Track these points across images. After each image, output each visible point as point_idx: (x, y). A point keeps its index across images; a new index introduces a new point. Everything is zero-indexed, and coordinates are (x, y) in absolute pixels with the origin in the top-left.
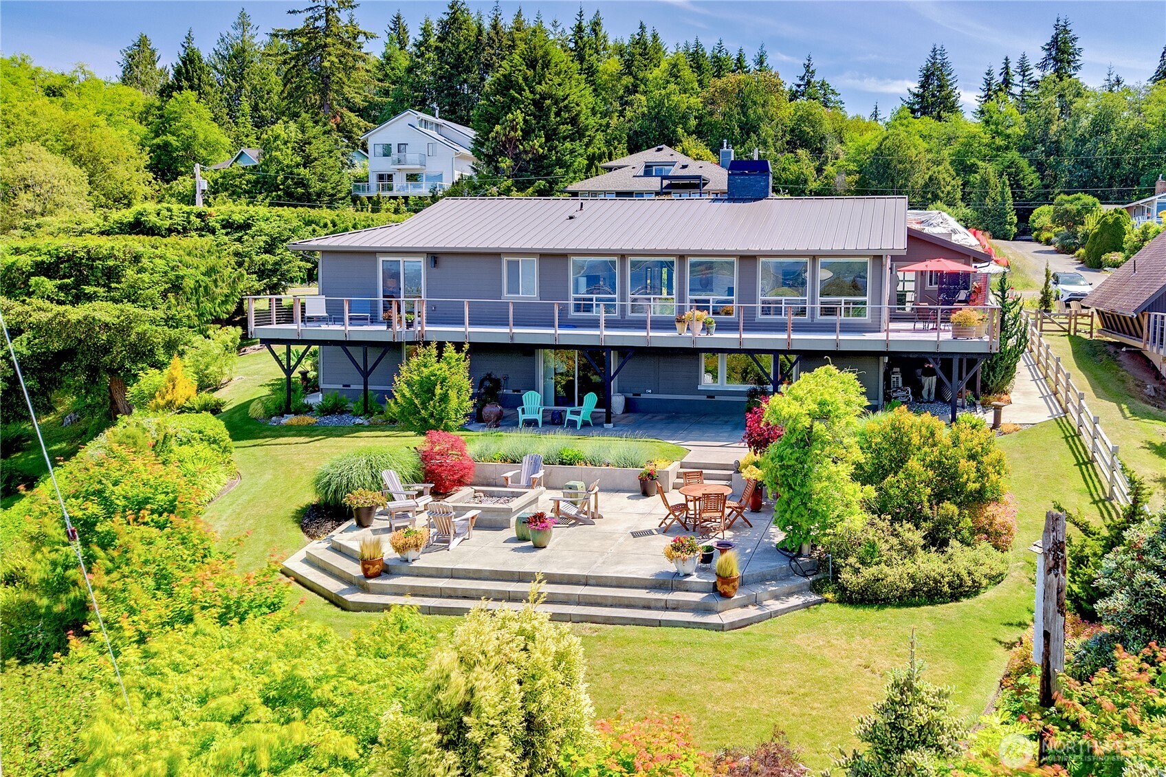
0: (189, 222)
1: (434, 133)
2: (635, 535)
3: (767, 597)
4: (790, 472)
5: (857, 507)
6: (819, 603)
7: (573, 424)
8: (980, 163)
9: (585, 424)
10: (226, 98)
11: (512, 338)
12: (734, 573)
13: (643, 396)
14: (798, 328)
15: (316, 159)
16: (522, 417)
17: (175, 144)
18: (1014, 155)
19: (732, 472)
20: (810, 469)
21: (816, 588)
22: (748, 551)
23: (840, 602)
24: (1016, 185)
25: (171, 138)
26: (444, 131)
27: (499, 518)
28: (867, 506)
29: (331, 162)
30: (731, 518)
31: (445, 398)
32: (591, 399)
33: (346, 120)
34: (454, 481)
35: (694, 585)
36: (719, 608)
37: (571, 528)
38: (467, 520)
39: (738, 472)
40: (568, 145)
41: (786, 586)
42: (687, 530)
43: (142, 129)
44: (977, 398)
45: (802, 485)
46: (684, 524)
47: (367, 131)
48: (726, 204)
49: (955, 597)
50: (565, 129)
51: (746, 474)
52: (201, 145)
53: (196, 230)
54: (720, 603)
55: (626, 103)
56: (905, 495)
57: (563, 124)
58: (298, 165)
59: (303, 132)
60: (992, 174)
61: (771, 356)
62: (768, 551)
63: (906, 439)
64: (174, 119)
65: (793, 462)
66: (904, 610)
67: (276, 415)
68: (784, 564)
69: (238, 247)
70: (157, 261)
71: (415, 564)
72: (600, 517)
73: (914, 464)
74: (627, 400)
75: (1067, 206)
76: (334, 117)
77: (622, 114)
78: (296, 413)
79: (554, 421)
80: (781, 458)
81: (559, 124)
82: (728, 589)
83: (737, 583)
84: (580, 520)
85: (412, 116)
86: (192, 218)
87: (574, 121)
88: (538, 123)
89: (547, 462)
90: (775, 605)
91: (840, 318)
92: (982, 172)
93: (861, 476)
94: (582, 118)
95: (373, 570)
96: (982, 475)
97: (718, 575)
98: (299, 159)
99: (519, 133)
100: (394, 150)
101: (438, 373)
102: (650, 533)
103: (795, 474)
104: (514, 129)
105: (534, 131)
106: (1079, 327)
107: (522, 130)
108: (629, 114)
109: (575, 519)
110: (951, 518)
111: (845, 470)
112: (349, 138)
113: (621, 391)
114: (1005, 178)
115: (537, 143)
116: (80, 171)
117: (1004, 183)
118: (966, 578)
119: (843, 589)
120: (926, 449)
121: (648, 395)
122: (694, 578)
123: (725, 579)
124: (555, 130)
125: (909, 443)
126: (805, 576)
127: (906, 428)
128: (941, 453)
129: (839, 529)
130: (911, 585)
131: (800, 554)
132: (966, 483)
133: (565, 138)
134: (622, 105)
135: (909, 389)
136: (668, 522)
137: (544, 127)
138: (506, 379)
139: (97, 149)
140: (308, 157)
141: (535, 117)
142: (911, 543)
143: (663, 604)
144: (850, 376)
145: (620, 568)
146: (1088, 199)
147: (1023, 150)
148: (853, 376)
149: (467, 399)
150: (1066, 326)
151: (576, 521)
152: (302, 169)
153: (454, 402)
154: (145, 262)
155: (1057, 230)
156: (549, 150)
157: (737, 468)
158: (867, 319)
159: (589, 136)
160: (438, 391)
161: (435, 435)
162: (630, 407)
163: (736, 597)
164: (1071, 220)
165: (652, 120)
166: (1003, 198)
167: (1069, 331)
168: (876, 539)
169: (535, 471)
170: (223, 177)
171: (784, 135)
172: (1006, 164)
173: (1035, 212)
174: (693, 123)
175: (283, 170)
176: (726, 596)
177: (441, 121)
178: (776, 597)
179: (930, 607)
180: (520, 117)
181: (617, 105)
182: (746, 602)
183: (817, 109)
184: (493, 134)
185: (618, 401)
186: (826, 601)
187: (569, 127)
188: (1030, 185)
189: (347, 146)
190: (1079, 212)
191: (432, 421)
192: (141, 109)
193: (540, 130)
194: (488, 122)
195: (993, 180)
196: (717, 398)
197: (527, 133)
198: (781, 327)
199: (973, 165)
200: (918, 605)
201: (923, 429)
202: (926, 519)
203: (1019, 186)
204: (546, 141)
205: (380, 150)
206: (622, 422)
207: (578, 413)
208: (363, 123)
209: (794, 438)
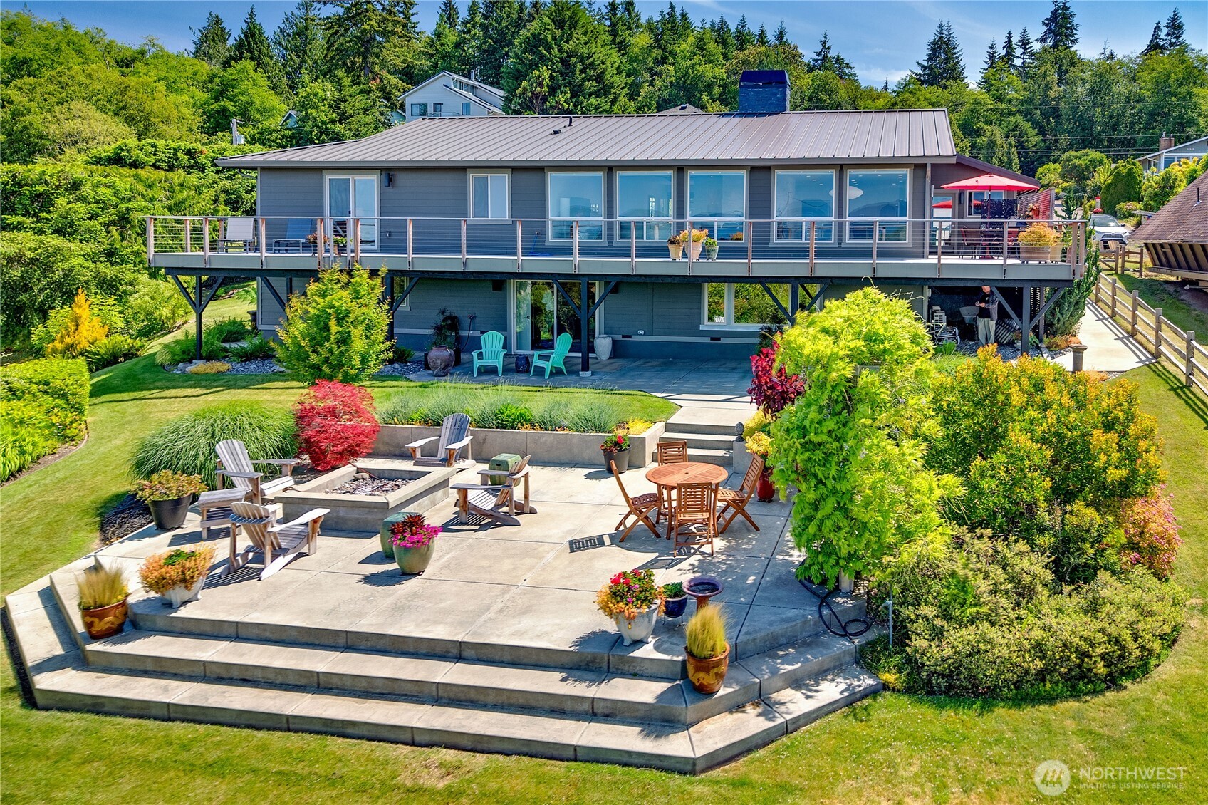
0: (177, 159)
1: (469, 94)
2: (575, 546)
3: (780, 684)
4: (819, 455)
5: (934, 515)
6: (873, 693)
7: (540, 372)
8: (986, 127)
9: (556, 372)
10: (288, 73)
11: (465, 265)
12: (719, 650)
13: (635, 338)
14: (822, 253)
15: (351, 116)
16: (477, 363)
17: (232, 109)
18: (1018, 118)
19: (733, 438)
20: (853, 452)
21: (866, 660)
22: (751, 580)
23: (909, 690)
24: (1021, 146)
25: (228, 104)
26: (478, 92)
27: (370, 517)
28: (952, 512)
29: (367, 119)
30: (728, 515)
31: (344, 340)
32: (564, 343)
33: (385, 82)
34: (341, 453)
35: (646, 665)
36: (690, 715)
37: (481, 533)
38: (306, 524)
39: (741, 439)
40: (593, 100)
41: (814, 659)
42: (658, 536)
43: (203, 96)
44: (1041, 341)
45: (840, 478)
46: (652, 527)
47: (405, 91)
48: (737, 119)
49: (1112, 682)
50: (590, 85)
51: (751, 444)
52: (257, 110)
53: (184, 167)
54: (691, 709)
55: (656, 73)
56: (1009, 492)
57: (589, 81)
58: (333, 122)
59: (340, 91)
60: (998, 135)
61: (788, 286)
62: (781, 582)
63: (1000, 398)
64: (233, 86)
65: (824, 438)
66: (1029, 712)
67: (183, 361)
68: (809, 613)
69: (228, 184)
70: (104, 190)
71: (183, 613)
72: (533, 511)
73: (1018, 437)
74: (615, 342)
75: (1076, 161)
76: (374, 79)
77: (651, 84)
78: (209, 358)
79: (519, 368)
80: (804, 431)
81: (584, 80)
82: (706, 679)
83: (723, 668)
84: (498, 519)
85: (447, 78)
86: (180, 155)
87: (599, 78)
88: (564, 80)
89: (482, 423)
90: (796, 703)
91: (876, 242)
92: (988, 134)
93: (935, 460)
94: (608, 76)
95: (99, 626)
96: (1131, 456)
97: (690, 653)
98: (334, 115)
99: (546, 88)
100: (430, 110)
101: (337, 304)
102: (598, 542)
103: (825, 462)
104: (540, 85)
105: (560, 87)
106: (1127, 265)
107: (548, 86)
108: (658, 83)
109: (490, 516)
110: (1088, 531)
111: (913, 452)
112: (388, 99)
113: (608, 332)
114: (1011, 139)
115: (562, 98)
116: (128, 129)
117: (1010, 144)
118: (1131, 645)
119: (913, 664)
120: (1032, 413)
121: (640, 337)
122: (647, 651)
123: (701, 661)
124: (580, 86)
125: (1006, 403)
126: (846, 635)
127: (1001, 378)
128: (1058, 419)
129: (905, 556)
130: (1039, 664)
131: (837, 590)
132: (1105, 469)
133: (590, 95)
134: (652, 75)
135: (956, 330)
136: (629, 522)
137: (570, 83)
138: (473, 318)
139: (148, 109)
140: (344, 113)
141: (562, 74)
142: (1027, 578)
143: (586, 706)
144: (901, 305)
145: (525, 622)
146: (1096, 155)
147: (1027, 115)
148: (903, 304)
149: (382, 339)
150: (1113, 265)
151: (493, 520)
152: (338, 125)
153: (359, 344)
154: (86, 190)
155: (1065, 184)
156: (574, 105)
157: (741, 432)
158: (907, 241)
159: (615, 93)
160: (334, 328)
161: (328, 387)
162: (618, 351)
163: (722, 691)
164: (1080, 175)
165: (680, 89)
166: (1009, 158)
167: (1116, 270)
168: (970, 574)
169: (458, 438)
170: (261, 133)
171: (802, 102)
172: (1011, 127)
173: (1040, 170)
174: (717, 91)
175: (317, 126)
176: (704, 692)
177: (475, 83)
178: (796, 682)
179: (1072, 705)
180: (546, 74)
181: (647, 76)
182: (741, 699)
183: (833, 78)
184: (520, 90)
185: (603, 345)
186: (885, 687)
187: (594, 84)
188: (1034, 146)
189: (386, 106)
190: (1087, 167)
191: (325, 369)
192: (205, 78)
193: (566, 86)
194: (517, 79)
195: (1000, 141)
196: (724, 340)
197: (554, 90)
198: (802, 253)
199: (979, 129)
200: (1051, 699)
201: (1025, 381)
202: (1042, 530)
203: (1023, 148)
204: (572, 97)
205: (417, 110)
206: (607, 369)
207: (547, 358)
208: (401, 84)
209: (825, 396)
